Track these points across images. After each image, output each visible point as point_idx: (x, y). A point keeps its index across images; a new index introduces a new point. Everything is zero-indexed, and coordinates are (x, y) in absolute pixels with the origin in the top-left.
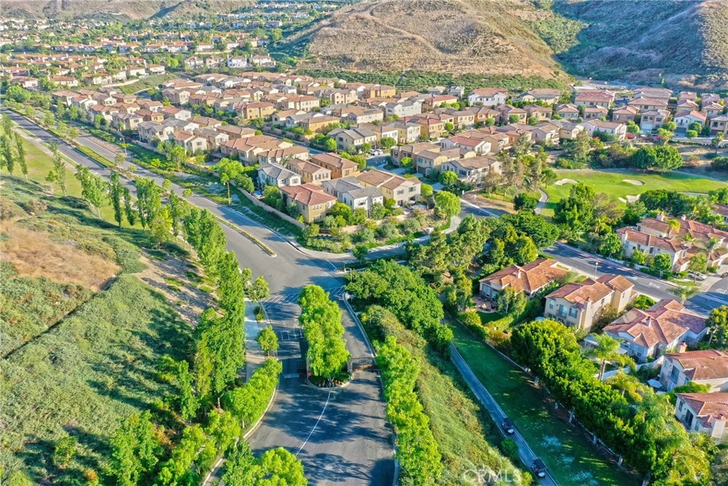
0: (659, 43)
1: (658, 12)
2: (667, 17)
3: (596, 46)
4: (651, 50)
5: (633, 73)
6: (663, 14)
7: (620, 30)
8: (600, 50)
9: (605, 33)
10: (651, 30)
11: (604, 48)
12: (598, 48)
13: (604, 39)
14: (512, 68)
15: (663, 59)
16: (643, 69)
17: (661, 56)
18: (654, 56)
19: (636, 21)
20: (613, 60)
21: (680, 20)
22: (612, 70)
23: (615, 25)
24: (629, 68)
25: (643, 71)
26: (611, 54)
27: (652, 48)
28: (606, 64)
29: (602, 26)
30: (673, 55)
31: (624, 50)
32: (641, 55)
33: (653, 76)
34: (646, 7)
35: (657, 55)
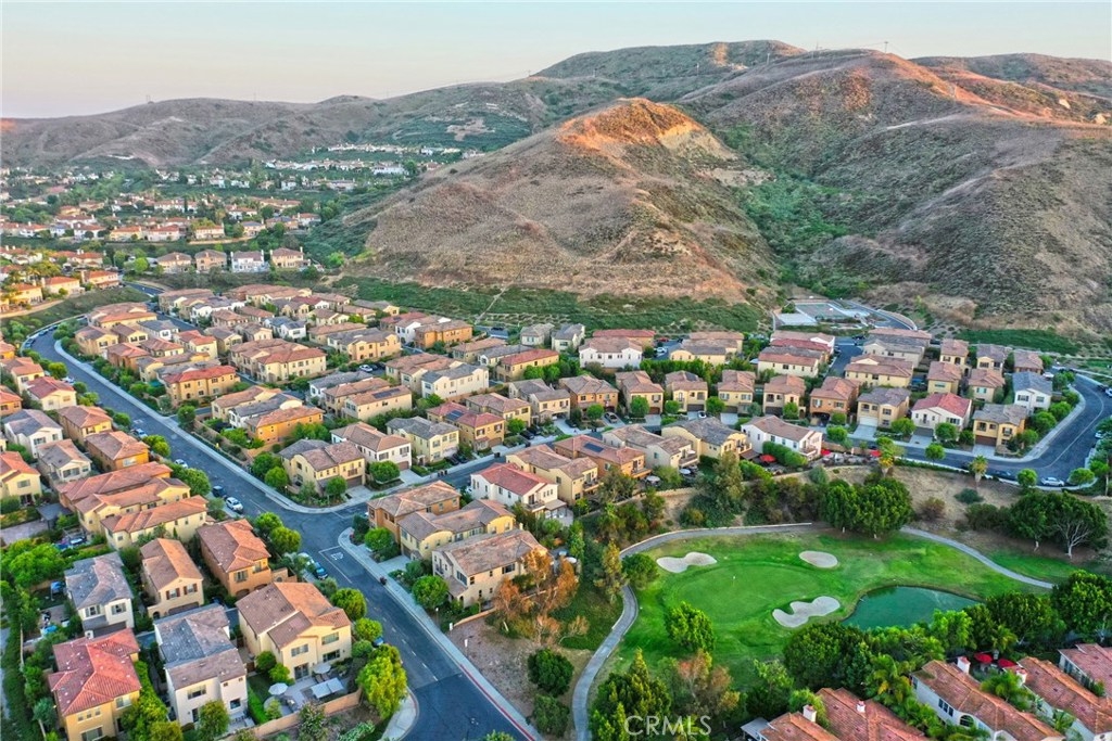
0: (926, 235)
1: (930, 179)
2: (943, 188)
3: (833, 232)
4: (912, 248)
5: (881, 288)
6: (937, 182)
7: (872, 206)
8: (838, 240)
9: (850, 209)
10: (917, 211)
11: (844, 238)
12: (836, 236)
13: (848, 220)
14: (674, 285)
15: (929, 266)
16: (897, 282)
17: (926, 259)
18: (917, 259)
19: (897, 191)
20: (855, 261)
21: (959, 197)
22: (850, 279)
23: (865, 198)
24: (876, 278)
25: (896, 286)
26: (853, 249)
27: (914, 244)
28: (842, 268)
29: (845, 198)
30: (942, 261)
31: (873, 245)
32: (896, 255)
33: (910, 296)
34: (915, 168)
35: (919, 258)
